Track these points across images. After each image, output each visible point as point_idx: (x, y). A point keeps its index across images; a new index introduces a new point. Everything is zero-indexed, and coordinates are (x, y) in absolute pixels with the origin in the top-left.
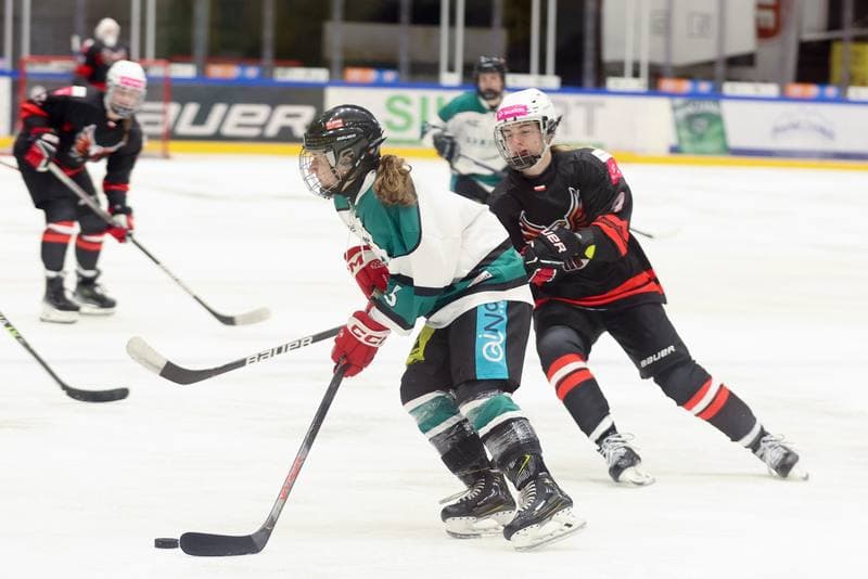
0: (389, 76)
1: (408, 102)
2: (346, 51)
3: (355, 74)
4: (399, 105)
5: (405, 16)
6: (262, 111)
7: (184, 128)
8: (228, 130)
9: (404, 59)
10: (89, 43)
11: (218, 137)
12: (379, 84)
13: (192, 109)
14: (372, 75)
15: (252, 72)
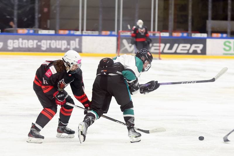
0: (225, 35)
1: (230, 43)
2: (212, 28)
3: (215, 35)
4: (227, 44)
5: (229, 18)
6: (188, 46)
7: (166, 51)
8: (178, 51)
9: (229, 31)
10: (134, 27)
11: (175, 53)
12: (222, 38)
13: (168, 45)
14: (220, 35)
15: (185, 35)
